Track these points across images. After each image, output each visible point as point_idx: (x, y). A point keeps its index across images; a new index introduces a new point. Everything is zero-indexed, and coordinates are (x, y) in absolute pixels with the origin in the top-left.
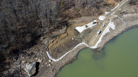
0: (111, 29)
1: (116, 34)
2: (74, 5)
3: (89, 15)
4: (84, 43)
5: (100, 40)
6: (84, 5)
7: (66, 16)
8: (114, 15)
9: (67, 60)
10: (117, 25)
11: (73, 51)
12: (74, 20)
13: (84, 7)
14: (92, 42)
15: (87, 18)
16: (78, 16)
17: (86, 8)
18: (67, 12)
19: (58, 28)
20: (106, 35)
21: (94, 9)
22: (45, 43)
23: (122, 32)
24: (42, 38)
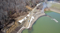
0: (33, 19)
1: (35, 20)
2: (16, 12)
3: (23, 15)
4: (23, 27)
5: (30, 24)
6: (20, 11)
7: (13, 17)
8: (33, 14)
10: (35, 17)
11: (19, 32)
12: (17, 18)
13: (20, 12)
16: (19, 16)
17: (21, 12)
18: (13, 15)
19: (10, 23)
20: (32, 22)
21: (25, 12)
22: (4, 32)
23: (37, 19)
24: (2, 30)
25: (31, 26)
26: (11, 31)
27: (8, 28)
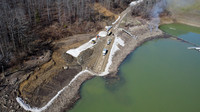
0: (119, 46)
1: (128, 51)
2: (56, 20)
3: (83, 32)
4: (86, 71)
5: (110, 62)
6: (73, 20)
7: (46, 37)
9: (62, 104)
11: (71, 87)
12: (62, 41)
13: (73, 22)
14: (99, 67)
15: (82, 37)
16: (67, 34)
17: (77, 23)
18: (47, 30)
20: (116, 54)
21: (89, 23)
23: (136, 48)
24: (3, 75)
25: (116, 69)
26: (40, 81)
27: (26, 71)
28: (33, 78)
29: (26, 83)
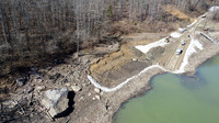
2: (126, 17)
3: (154, 31)
4: (156, 66)
5: (185, 62)
7: (116, 30)
10: (205, 44)
13: (143, 20)
14: (172, 64)
17: (147, 22)
21: (160, 23)
24: (76, 55)
28: (102, 62)
29: (96, 66)
